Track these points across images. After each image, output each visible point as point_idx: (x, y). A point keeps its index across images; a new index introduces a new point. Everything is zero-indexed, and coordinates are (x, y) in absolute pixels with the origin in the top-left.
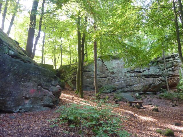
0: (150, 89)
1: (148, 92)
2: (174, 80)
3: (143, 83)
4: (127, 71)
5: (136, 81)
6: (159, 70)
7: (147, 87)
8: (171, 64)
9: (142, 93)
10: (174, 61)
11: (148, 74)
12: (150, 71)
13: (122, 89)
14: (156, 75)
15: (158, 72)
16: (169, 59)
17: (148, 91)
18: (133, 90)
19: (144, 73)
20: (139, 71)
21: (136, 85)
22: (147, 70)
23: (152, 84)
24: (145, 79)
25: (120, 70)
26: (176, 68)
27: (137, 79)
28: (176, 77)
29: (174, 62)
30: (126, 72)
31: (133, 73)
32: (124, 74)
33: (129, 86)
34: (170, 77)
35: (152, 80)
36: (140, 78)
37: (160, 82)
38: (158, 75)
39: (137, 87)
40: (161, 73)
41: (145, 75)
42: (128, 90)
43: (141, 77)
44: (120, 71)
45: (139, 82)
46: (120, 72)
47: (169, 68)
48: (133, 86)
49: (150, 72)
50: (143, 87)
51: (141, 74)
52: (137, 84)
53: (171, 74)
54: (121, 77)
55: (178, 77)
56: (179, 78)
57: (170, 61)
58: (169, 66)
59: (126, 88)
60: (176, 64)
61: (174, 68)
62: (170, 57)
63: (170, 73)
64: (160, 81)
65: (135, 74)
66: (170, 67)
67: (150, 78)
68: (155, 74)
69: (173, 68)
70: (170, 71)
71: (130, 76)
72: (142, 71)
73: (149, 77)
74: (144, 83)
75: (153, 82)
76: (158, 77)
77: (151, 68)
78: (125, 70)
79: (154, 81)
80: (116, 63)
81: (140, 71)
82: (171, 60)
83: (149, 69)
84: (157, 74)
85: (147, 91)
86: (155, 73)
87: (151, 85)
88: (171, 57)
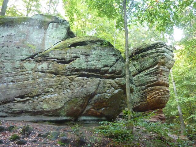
0: (89, 107)
1: (83, 118)
2: (158, 93)
3: (70, 91)
4: (29, 55)
5: (51, 84)
6: (114, 59)
7: (80, 103)
8: (151, 61)
9: (64, 118)
10: (159, 53)
11: (84, 66)
12: (90, 59)
13: (7, 105)
14: (106, 72)
15: (112, 63)
16: (149, 52)
17: (85, 115)
18: (38, 109)
19: (75, 64)
20: (60, 57)
21: (49, 96)
22: (83, 57)
23: (95, 94)
24: (77, 81)
25: (8, 53)
26: (162, 68)
27: (55, 78)
28: (162, 87)
29: (158, 55)
30: (24, 57)
31: (44, 61)
32: (17, 64)
33: (28, 98)
34: (150, 88)
35: (95, 83)
36: (63, 77)
37: (117, 91)
38: (113, 72)
39: (50, 100)
40: (119, 68)
41: (77, 70)
42: (26, 108)
43: (65, 73)
44: (10, 54)
45: (60, 87)
46: (10, 58)
47: (148, 68)
48: (41, 99)
49: (89, 63)
50: (69, 101)
51: (67, 66)
52: (51, 92)
53: (151, 80)
54: (10, 70)
55: (165, 87)
56: (167, 89)
57: (150, 54)
58: (147, 64)
59: (19, 102)
60: (162, 60)
61: (158, 68)
62: (150, 47)
63: (151, 78)
64: (116, 88)
65: (49, 64)
66: (151, 67)
67: (90, 79)
68: (104, 69)
69: (155, 67)
70: (149, 75)
71: (35, 70)
72: (68, 58)
73: (88, 76)
74: (72, 89)
75: (97, 89)
76: (113, 78)
77: (94, 52)
78: (24, 52)
79: (101, 86)
80: (6, 34)
81: (64, 59)
82: (153, 53)
83: (88, 55)
84: (110, 70)
85: (81, 115)
86: (105, 66)
87: (91, 96)
88: (153, 47)
